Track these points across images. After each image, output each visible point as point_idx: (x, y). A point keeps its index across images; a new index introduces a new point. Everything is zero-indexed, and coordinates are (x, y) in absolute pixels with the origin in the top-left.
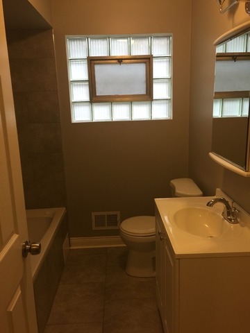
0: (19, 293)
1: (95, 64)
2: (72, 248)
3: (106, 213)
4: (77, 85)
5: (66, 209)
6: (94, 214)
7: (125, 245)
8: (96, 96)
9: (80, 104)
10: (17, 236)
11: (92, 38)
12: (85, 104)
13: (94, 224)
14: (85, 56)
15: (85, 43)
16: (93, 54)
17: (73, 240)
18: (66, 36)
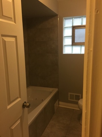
0: (19, 122)
1: (75, 29)
2: (59, 106)
3: (75, 94)
4: (67, 38)
5: (58, 89)
6: (69, 93)
7: (79, 109)
8: (75, 43)
9: (67, 46)
10: (20, 99)
11: (75, 18)
12: (69, 46)
13: (69, 98)
14: (71, 26)
15: (71, 20)
16: (74, 25)
17: (60, 103)
18: (63, 18)
